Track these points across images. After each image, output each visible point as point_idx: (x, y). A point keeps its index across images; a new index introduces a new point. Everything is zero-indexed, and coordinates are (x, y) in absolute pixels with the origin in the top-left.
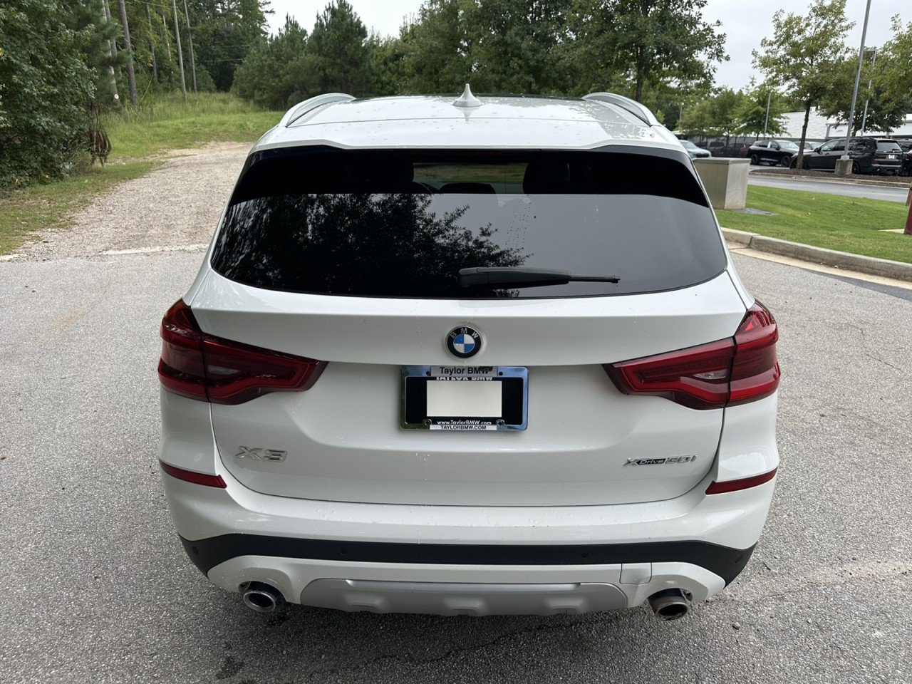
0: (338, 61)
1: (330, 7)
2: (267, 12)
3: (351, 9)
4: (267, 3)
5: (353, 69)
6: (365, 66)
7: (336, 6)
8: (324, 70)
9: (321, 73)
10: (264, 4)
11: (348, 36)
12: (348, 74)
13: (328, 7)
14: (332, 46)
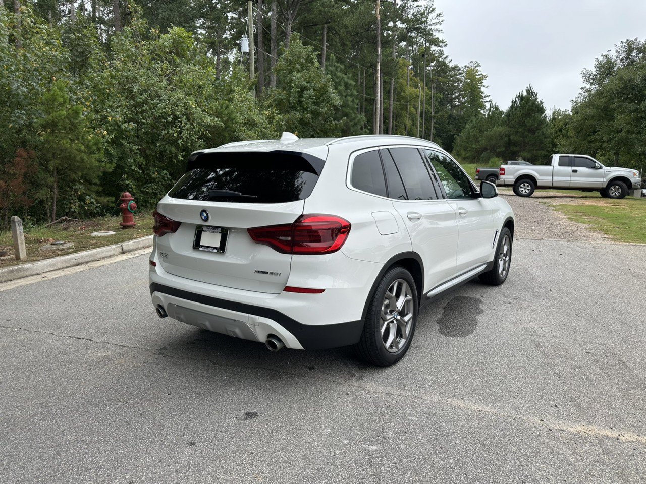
0: (520, 130)
1: (520, 95)
2: (487, 102)
3: (536, 95)
4: (487, 96)
5: (530, 135)
6: (539, 132)
7: (525, 94)
8: (509, 136)
9: (506, 139)
10: (485, 97)
11: (530, 113)
12: (525, 138)
13: (518, 95)
14: (517, 120)
